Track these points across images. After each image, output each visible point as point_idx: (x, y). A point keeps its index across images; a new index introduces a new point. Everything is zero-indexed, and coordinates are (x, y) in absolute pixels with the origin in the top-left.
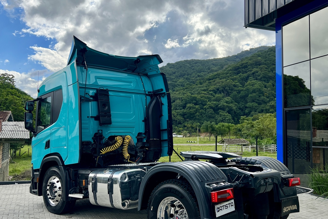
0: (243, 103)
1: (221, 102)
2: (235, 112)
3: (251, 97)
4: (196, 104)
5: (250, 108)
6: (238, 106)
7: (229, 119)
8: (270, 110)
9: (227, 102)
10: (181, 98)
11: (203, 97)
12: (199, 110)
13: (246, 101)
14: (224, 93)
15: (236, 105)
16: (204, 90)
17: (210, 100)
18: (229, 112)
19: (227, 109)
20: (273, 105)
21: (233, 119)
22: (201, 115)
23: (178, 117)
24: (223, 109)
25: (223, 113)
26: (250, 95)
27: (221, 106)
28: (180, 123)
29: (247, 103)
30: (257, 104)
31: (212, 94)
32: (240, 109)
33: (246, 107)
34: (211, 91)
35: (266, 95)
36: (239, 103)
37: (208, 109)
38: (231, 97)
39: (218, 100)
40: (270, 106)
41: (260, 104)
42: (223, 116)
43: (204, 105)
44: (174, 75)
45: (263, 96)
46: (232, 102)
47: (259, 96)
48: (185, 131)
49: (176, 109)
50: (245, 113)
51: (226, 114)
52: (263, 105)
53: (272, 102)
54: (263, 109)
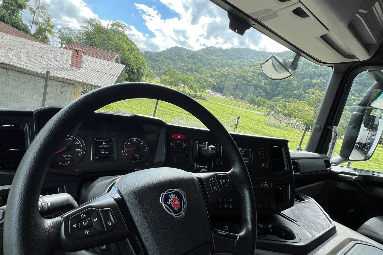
0: (275, 87)
1: (261, 82)
2: (268, 92)
3: (282, 84)
4: (244, 80)
5: (279, 91)
6: (272, 88)
7: (263, 96)
8: (293, 96)
9: (265, 84)
10: (235, 74)
11: (250, 76)
12: (245, 85)
13: (278, 86)
14: (265, 77)
15: (270, 87)
16: (252, 72)
17: (254, 79)
18: (264, 91)
19: (264, 88)
20: (296, 94)
21: (265, 96)
22: (245, 88)
23: (229, 86)
24: (261, 88)
25: (260, 90)
26: (282, 83)
27: (260, 85)
28: (229, 90)
29: (278, 87)
30: (284, 90)
31: (256, 76)
32: (272, 90)
33: (276, 90)
34: (256, 73)
35: (293, 85)
36: (272, 86)
37: (251, 85)
38: (269, 81)
39: (260, 81)
40: (294, 93)
41: (286, 90)
42: (259, 92)
43: (249, 82)
44: (234, 56)
45: (291, 85)
46: (268, 85)
47: (288, 85)
48: (231, 97)
49: (230, 80)
50: (274, 94)
51: (262, 92)
52: (288, 92)
53: (296, 91)
54: (288, 94)
